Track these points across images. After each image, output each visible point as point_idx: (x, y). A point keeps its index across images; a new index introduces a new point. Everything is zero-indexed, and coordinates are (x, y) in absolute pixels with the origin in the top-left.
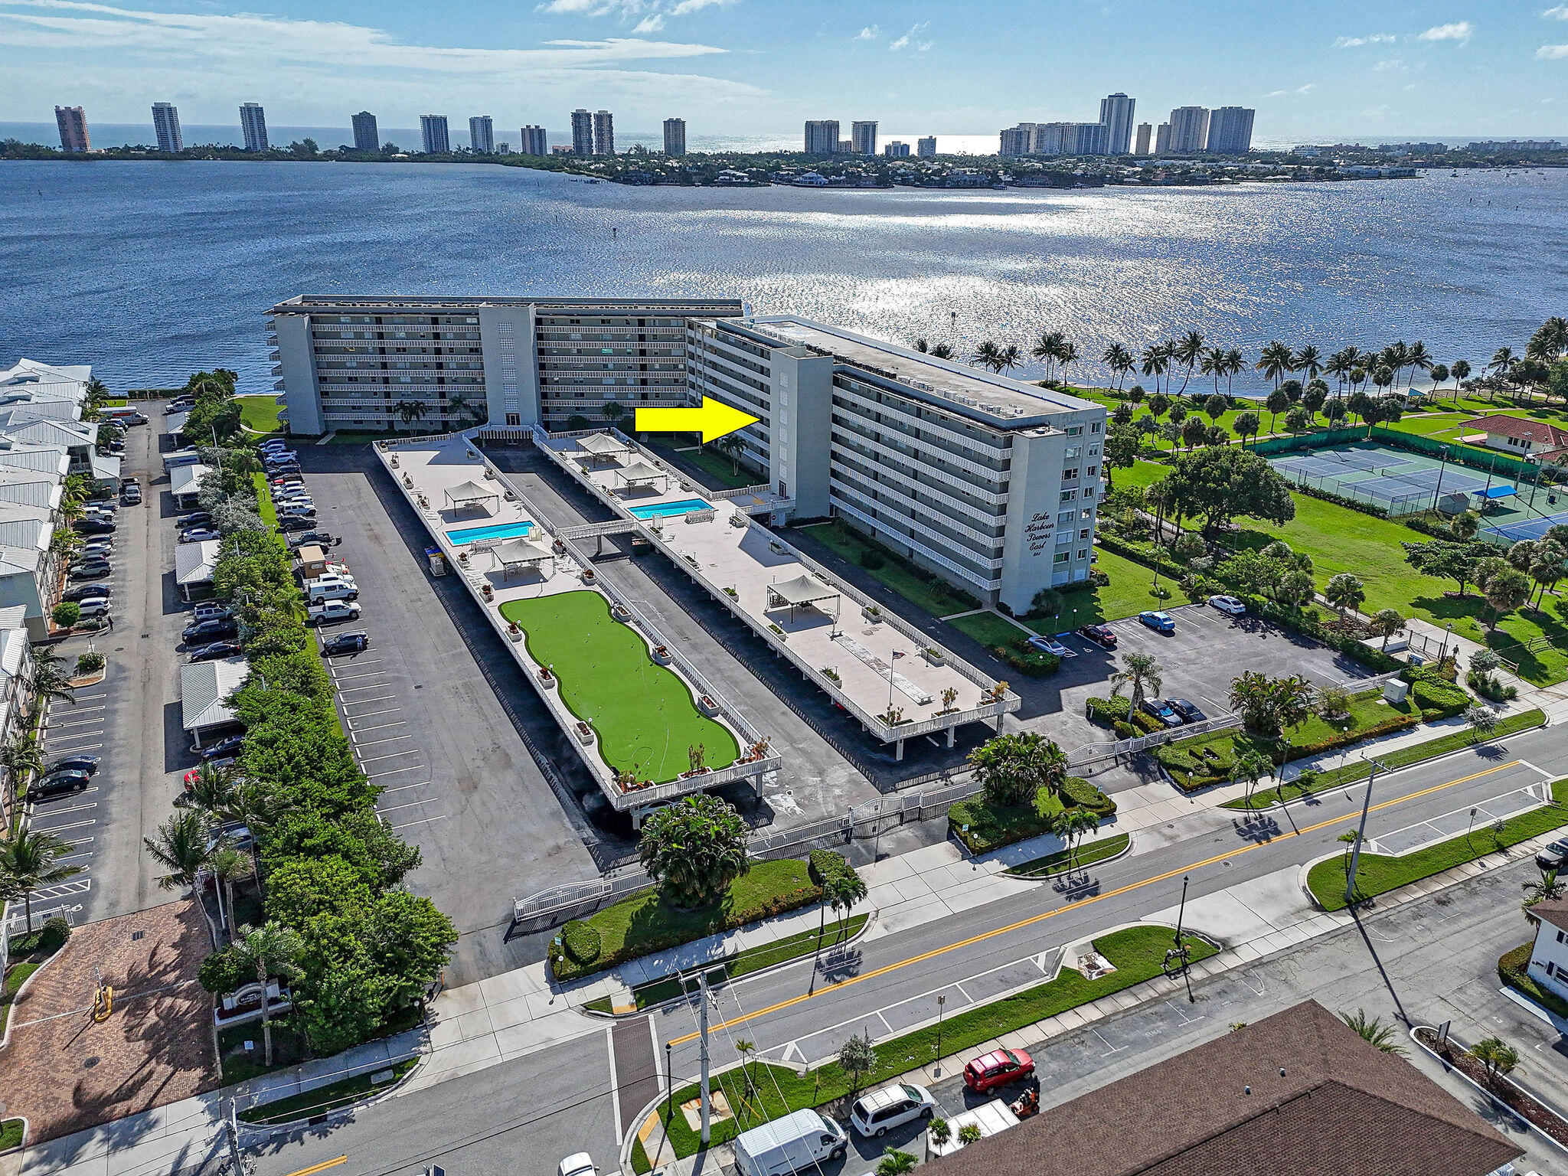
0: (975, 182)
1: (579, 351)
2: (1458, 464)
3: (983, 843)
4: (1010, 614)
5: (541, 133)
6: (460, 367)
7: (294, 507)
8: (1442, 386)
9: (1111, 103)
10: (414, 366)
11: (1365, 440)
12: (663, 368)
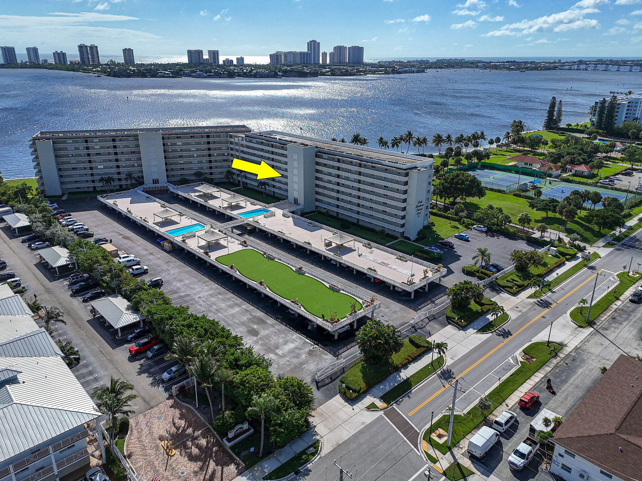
0: (268, 75)
1: (181, 150)
2: (513, 173)
3: (465, 323)
4: (410, 240)
5: (64, 55)
6: (127, 160)
7: (79, 228)
8: (492, 146)
9: (311, 44)
10: (105, 161)
11: (479, 167)
12: (218, 155)
